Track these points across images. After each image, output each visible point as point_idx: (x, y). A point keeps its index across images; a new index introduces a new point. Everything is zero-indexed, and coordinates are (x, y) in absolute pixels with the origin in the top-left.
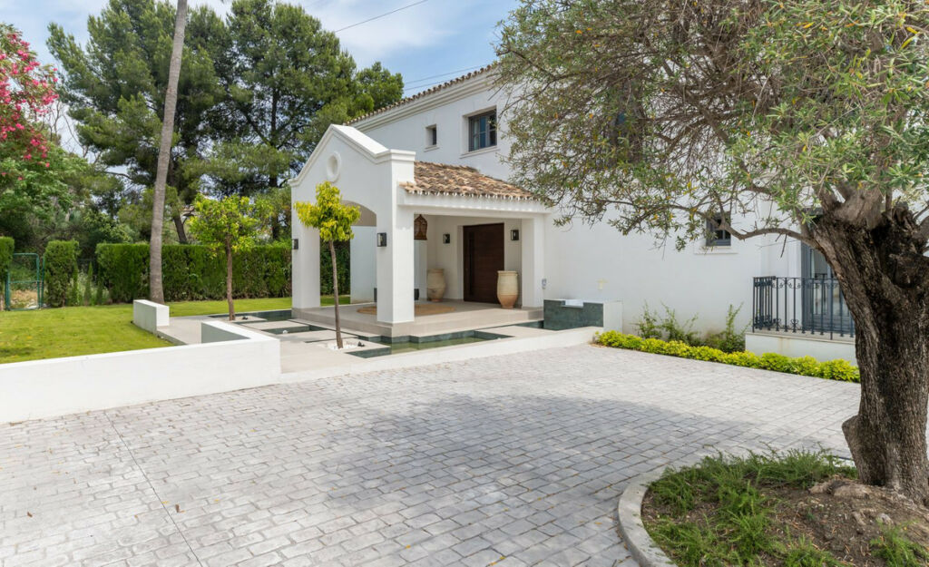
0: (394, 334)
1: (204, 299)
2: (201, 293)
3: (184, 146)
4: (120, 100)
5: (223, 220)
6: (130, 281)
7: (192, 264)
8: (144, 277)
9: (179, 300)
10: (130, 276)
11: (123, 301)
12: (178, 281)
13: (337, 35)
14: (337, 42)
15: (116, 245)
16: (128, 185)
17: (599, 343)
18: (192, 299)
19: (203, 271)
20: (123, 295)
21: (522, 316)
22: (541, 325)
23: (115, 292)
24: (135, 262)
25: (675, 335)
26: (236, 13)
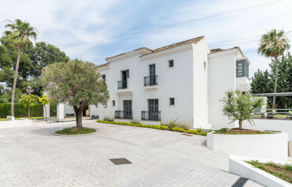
0: (59, 121)
1: (26, 117)
2: (26, 115)
3: (23, 77)
4: (3, 67)
5: (27, 100)
6: (6, 112)
7: (23, 108)
8: (10, 112)
9: (20, 117)
10: (6, 111)
11: (4, 117)
12: (19, 113)
13: (65, 52)
14: (65, 54)
15: (2, 104)
16: (5, 88)
17: (98, 122)
18: (23, 117)
19: (26, 110)
20: (4, 116)
21: (89, 118)
22: (91, 119)
23: (2, 115)
24: (7, 108)
25: (109, 120)
26: (37, 46)
